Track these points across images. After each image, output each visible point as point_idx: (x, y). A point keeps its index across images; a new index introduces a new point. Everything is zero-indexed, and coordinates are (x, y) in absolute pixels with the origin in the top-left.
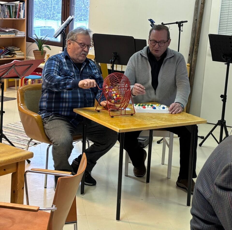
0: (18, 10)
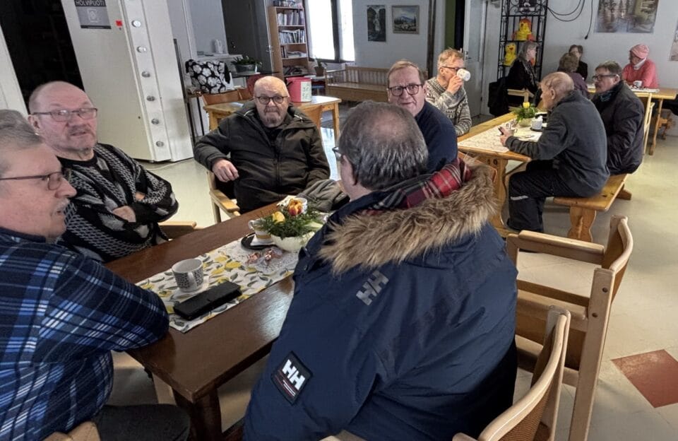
0: (299, 36)
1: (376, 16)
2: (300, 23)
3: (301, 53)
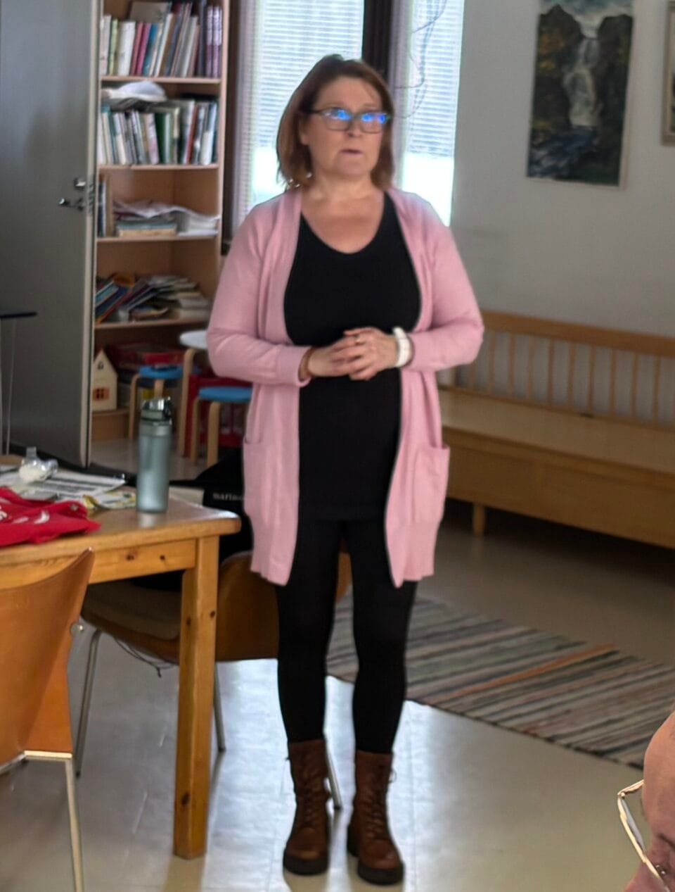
0: (188, 131)
1: (582, 49)
2: (200, 67)
3: (188, 216)
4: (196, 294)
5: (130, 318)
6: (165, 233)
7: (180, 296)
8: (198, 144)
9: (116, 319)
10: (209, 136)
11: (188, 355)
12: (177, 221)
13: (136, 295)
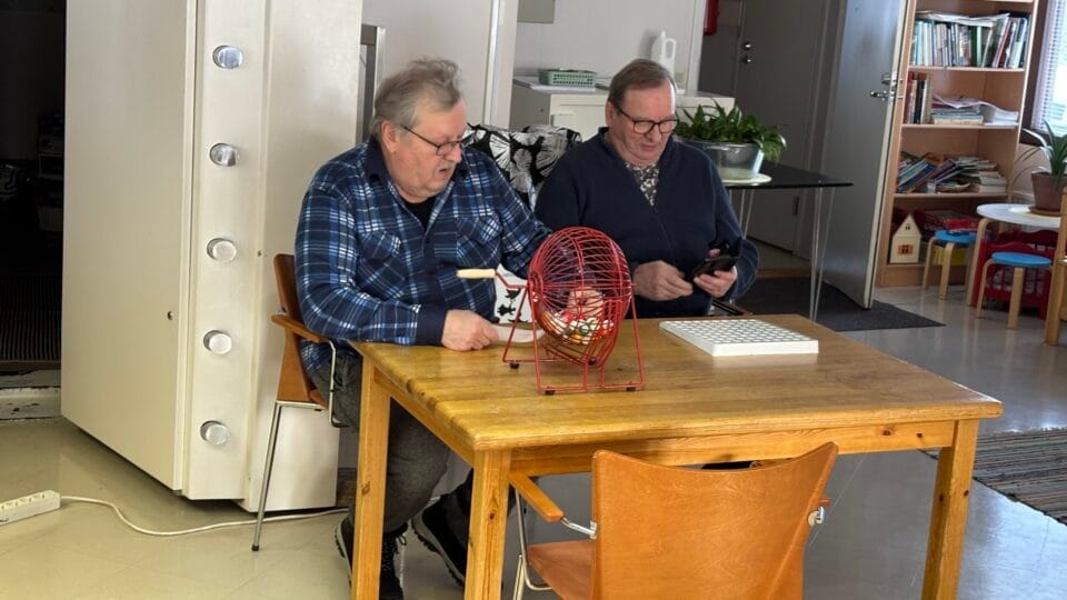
0: (1001, 41)
3: (994, 110)
4: (996, 173)
5: (937, 191)
6: (974, 122)
7: (980, 175)
8: (1008, 52)
9: (925, 191)
10: (1019, 45)
11: (983, 223)
12: (985, 114)
13: (944, 171)
